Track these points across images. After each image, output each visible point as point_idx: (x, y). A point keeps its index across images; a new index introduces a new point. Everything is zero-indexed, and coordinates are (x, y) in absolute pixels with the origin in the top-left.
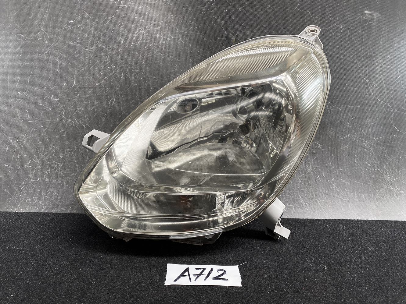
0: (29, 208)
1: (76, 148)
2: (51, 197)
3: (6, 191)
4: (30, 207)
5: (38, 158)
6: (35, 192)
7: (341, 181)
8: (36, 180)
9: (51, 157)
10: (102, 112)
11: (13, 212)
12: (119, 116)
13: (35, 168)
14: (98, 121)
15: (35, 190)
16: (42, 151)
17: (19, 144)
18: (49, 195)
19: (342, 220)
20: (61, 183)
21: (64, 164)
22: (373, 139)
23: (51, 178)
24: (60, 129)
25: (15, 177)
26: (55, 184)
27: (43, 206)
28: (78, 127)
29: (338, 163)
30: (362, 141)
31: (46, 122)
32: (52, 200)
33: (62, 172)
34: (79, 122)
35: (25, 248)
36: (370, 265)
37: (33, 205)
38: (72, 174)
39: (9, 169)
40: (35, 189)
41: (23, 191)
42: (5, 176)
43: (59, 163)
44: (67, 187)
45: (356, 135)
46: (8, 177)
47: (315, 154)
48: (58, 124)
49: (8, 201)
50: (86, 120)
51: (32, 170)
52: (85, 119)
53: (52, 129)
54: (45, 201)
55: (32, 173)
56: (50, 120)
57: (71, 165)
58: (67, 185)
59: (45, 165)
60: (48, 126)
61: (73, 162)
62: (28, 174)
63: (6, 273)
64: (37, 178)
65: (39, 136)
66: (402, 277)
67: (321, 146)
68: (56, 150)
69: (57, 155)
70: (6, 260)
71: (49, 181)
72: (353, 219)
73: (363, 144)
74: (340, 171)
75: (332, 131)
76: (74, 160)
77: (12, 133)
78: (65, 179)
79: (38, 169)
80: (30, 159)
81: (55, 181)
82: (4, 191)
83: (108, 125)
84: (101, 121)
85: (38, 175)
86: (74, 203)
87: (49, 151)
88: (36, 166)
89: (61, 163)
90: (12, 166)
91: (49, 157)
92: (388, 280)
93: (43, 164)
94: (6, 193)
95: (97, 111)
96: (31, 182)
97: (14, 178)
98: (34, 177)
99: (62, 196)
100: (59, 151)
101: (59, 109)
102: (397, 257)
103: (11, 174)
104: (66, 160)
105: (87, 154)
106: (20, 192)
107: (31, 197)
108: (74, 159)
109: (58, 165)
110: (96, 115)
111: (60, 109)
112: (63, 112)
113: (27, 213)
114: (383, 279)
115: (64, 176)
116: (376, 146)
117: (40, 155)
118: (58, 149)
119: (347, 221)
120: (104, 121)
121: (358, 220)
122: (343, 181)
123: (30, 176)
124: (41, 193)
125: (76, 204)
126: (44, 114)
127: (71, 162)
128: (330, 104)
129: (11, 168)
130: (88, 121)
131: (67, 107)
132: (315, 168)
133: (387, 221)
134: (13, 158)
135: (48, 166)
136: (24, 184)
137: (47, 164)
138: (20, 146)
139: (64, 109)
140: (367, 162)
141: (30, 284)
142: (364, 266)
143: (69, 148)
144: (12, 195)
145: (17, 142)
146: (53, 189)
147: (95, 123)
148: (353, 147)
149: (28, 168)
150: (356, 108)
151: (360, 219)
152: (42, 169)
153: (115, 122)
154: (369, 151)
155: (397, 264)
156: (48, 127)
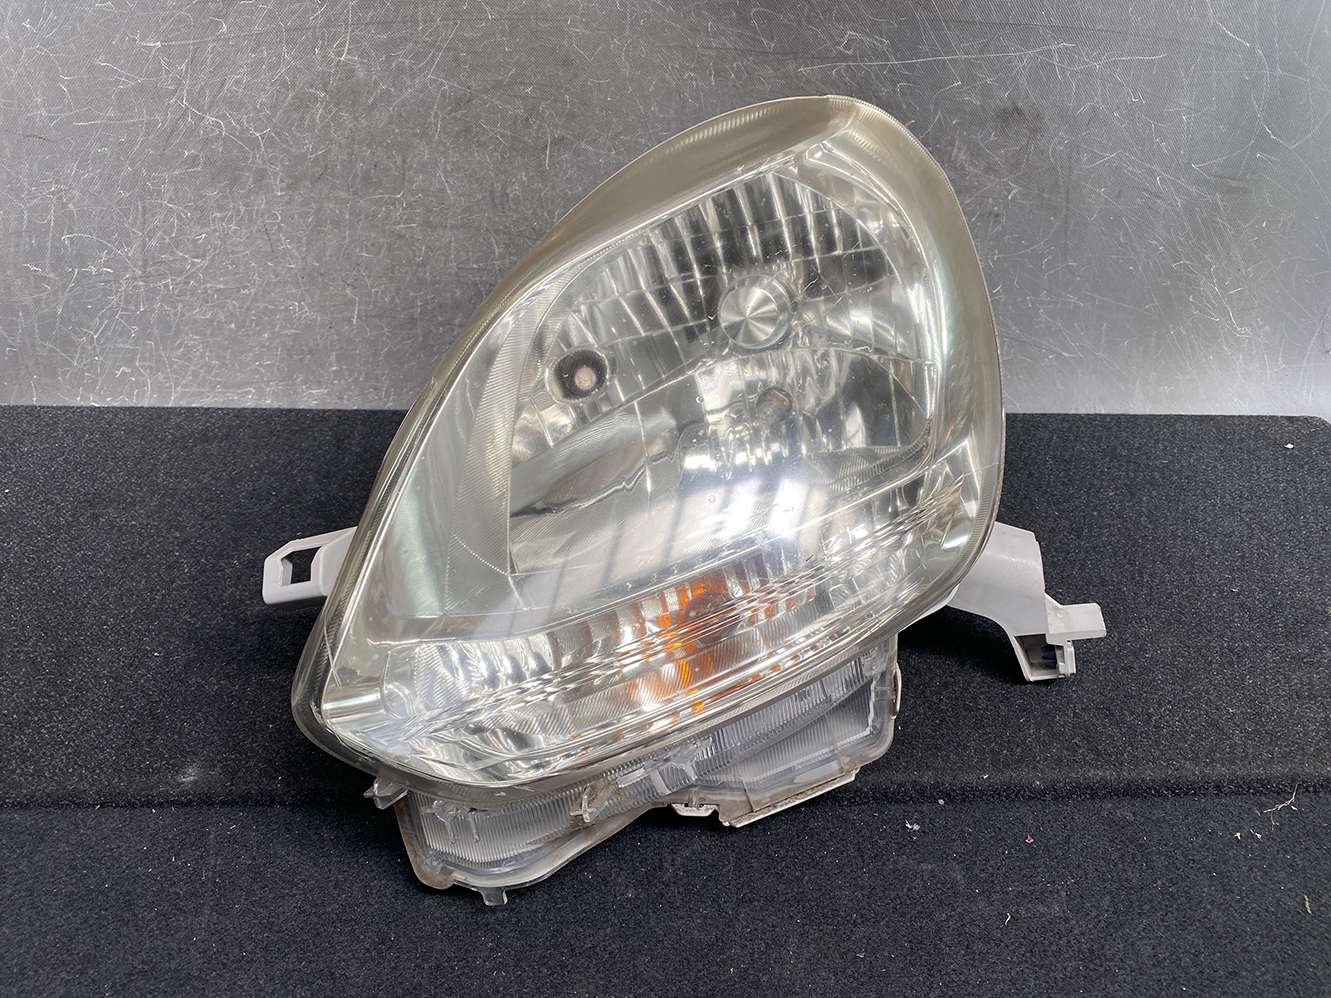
0: (130, 395)
1: (243, 208)
2: (189, 360)
3: (49, 345)
4: (132, 390)
5: (129, 245)
6: (140, 348)
7: (1068, 298)
8: (135, 311)
9: (167, 240)
10: (311, 86)
11: (87, 408)
12: (368, 98)
13: (125, 275)
14: (302, 119)
15: (136, 341)
16: (136, 219)
17: (60, 198)
18: (183, 354)
19: (1052, 414)
20: (213, 320)
21: (212, 260)
22: (1188, 166)
23: (180, 305)
24: (183, 146)
25: (66, 302)
26: (195, 321)
27: (170, 387)
28: (240, 139)
29: (1066, 246)
30: (1152, 173)
31: (134, 124)
32: (194, 371)
33: (208, 285)
34: (239, 122)
35: (154, 520)
36: (1098, 553)
37: (140, 384)
38: (243, 292)
39: (44, 279)
40: (138, 338)
41: (102, 345)
42: (37, 302)
43: (197, 258)
44: (231, 329)
45: (1136, 155)
46: (47, 305)
47: (997, 215)
48: (172, 132)
49: (64, 374)
50: (262, 115)
51: (117, 281)
52: (259, 111)
53: (156, 148)
54: (175, 372)
55: (117, 292)
56: (146, 118)
57: (233, 263)
58: (233, 326)
59: (154, 264)
60: (140, 139)
61: (240, 255)
62: (107, 293)
63: (122, 595)
64: (137, 307)
65: (118, 174)
66: (1177, 587)
67: (1019, 192)
68: (180, 218)
69: (185, 234)
70: (112, 556)
71: (175, 314)
72: (1083, 411)
73: (1155, 183)
74: (1069, 268)
75: (1060, 143)
76: (241, 248)
77: (31, 165)
78: (223, 307)
79: (134, 278)
80: (102, 247)
81: (194, 312)
82: (44, 347)
83: (335, 132)
84: (313, 119)
85: (138, 295)
86: (263, 378)
87: (157, 221)
88: (126, 269)
89: (203, 257)
90: (54, 270)
91: (163, 239)
92: (1135, 594)
93: (145, 262)
94: (52, 350)
95: (294, 85)
96: (121, 316)
97: (66, 306)
98: (127, 302)
99: (224, 357)
100: (191, 220)
101: (167, 81)
102: (1177, 529)
103: (55, 293)
104: (215, 249)
105: (280, 227)
106: (94, 348)
107: (130, 363)
108: (240, 243)
109: (193, 264)
110: (293, 98)
111: (172, 78)
112: (182, 90)
113: (128, 409)
114: (1124, 592)
115: (218, 299)
116: (1194, 189)
117: (134, 233)
118: (186, 214)
119: (1064, 418)
120: (322, 118)
121: (1096, 415)
122: (1073, 299)
123: (114, 299)
124: (157, 350)
125: (269, 381)
126: (120, 95)
127: (233, 252)
128: (1067, 48)
129: (51, 275)
130: (269, 118)
131: (194, 71)
132: (992, 260)
133: (1181, 416)
134: (49, 244)
135: (162, 268)
136: (101, 325)
137: (162, 262)
138: (64, 206)
139: (184, 78)
140: (1158, 241)
141: (195, 623)
142: (1082, 555)
143: (221, 209)
144: (73, 358)
145: (53, 193)
146: (191, 339)
147: (292, 125)
148: (1119, 194)
149: (101, 274)
150: (1148, 62)
151: (1103, 412)
152: (146, 277)
153: (356, 119)
154: (1170, 204)
155: (1173, 548)
156: (143, 142)
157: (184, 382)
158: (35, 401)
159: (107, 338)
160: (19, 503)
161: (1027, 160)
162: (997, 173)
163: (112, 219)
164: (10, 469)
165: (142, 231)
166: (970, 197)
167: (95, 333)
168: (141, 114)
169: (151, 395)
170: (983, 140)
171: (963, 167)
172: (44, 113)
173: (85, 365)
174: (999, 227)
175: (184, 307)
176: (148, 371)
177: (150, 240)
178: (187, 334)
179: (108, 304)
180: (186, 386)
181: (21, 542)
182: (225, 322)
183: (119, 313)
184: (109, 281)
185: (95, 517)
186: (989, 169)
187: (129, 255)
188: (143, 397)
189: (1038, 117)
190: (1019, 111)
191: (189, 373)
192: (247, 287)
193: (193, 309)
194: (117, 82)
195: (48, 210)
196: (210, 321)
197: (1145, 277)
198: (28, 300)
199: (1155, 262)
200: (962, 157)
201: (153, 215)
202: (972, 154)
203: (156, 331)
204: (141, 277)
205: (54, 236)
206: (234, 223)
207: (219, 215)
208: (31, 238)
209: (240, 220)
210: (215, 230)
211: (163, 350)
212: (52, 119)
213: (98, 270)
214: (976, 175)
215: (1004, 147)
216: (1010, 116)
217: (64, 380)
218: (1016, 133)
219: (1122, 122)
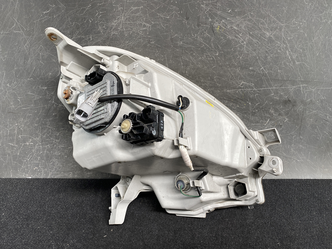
157: (53, 171)
158: (11, 176)
159: (31, 160)
160: (7, 219)
161: (291, 112)
162: (282, 115)
163: (33, 131)
164: (4, 205)
165: (41, 133)
166: (274, 121)
167: (28, 159)
168: (41, 105)
169: (44, 174)
170: (278, 108)
171: (272, 114)
172: (14, 107)
173: (25, 167)
174: (281, 129)
175: (53, 152)
176: (43, 168)
177: (43, 136)
178: (53, 159)
179: (32, 152)
180: (53, 172)
181: (7, 236)
182: (64, 155)
183: (35, 154)
184: (32, 146)
185: (28, 225)
186: (280, 114)
187: (38, 139)
188: (41, 175)
189: (295, 102)
190: (290, 101)
191: (54, 169)
192: (70, 146)
193: (55, 152)
194: (34, 98)
195: (15, 130)
196: (60, 155)
197: (322, 140)
198: (9, 152)
199: (325, 137)
200: (272, 112)
201: (44, 130)
202: (275, 111)
203: (45, 158)
204: (41, 145)
205: (16, 136)
206: (67, 130)
207: (63, 129)
208: (10, 137)
209: (69, 130)
210: (61, 133)
211: (47, 163)
212: (16, 108)
213: (29, 144)
214: (276, 116)
215: (284, 109)
216: (287, 102)
217: (19, 171)
218: (288, 106)
219: (319, 104)
